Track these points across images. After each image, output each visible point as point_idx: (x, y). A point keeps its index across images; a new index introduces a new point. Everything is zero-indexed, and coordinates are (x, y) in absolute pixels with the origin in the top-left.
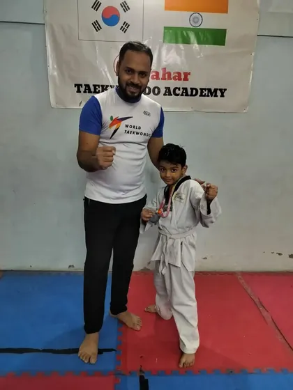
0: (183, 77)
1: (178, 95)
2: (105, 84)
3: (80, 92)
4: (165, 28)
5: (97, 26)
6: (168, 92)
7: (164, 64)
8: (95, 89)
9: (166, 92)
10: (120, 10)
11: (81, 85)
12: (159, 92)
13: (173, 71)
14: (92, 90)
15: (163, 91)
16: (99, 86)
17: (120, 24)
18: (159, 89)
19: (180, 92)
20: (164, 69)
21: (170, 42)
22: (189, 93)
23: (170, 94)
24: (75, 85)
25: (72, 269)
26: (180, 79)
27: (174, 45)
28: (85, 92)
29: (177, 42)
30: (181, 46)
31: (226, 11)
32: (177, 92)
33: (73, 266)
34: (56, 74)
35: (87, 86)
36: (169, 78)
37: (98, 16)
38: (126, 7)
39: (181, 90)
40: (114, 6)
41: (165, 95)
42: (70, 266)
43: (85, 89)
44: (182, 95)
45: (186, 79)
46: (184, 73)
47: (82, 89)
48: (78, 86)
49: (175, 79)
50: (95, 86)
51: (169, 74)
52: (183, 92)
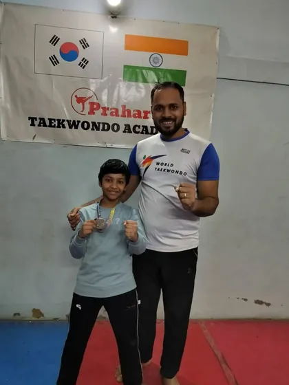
0: (143, 115)
1: (138, 133)
2: (62, 118)
3: (34, 125)
4: (125, 66)
5: (54, 61)
6: (128, 129)
7: (124, 101)
8: (51, 123)
9: (125, 129)
10: (80, 47)
11: (36, 118)
12: (118, 129)
13: (132, 108)
14: (48, 123)
15: (122, 128)
16: (54, 120)
17: (79, 60)
18: (118, 126)
19: (141, 130)
20: (124, 107)
21: (130, 80)
22: (150, 131)
23: (130, 132)
24: (29, 118)
25: (17, 317)
26: (140, 117)
27: (133, 83)
28: (39, 125)
29: (137, 81)
30: (141, 85)
31: (186, 54)
32: (137, 129)
33: (19, 314)
34: (9, 106)
35: (42, 120)
36: (129, 116)
37: (56, 50)
38: (85, 44)
39: (141, 128)
40: (73, 42)
41: (125, 132)
42: (15, 314)
43: (40, 123)
44: (142, 133)
45: (146, 117)
46: (144, 112)
47: (37, 123)
48: (32, 119)
49: (135, 116)
50: (50, 120)
51: (129, 111)
52: (143, 130)
